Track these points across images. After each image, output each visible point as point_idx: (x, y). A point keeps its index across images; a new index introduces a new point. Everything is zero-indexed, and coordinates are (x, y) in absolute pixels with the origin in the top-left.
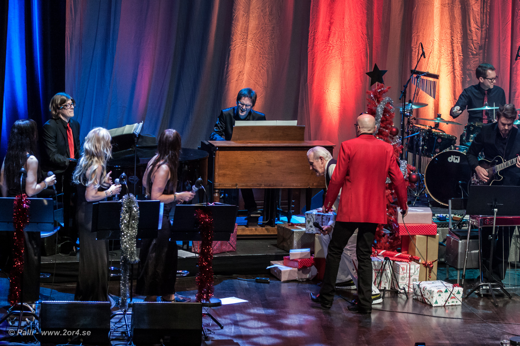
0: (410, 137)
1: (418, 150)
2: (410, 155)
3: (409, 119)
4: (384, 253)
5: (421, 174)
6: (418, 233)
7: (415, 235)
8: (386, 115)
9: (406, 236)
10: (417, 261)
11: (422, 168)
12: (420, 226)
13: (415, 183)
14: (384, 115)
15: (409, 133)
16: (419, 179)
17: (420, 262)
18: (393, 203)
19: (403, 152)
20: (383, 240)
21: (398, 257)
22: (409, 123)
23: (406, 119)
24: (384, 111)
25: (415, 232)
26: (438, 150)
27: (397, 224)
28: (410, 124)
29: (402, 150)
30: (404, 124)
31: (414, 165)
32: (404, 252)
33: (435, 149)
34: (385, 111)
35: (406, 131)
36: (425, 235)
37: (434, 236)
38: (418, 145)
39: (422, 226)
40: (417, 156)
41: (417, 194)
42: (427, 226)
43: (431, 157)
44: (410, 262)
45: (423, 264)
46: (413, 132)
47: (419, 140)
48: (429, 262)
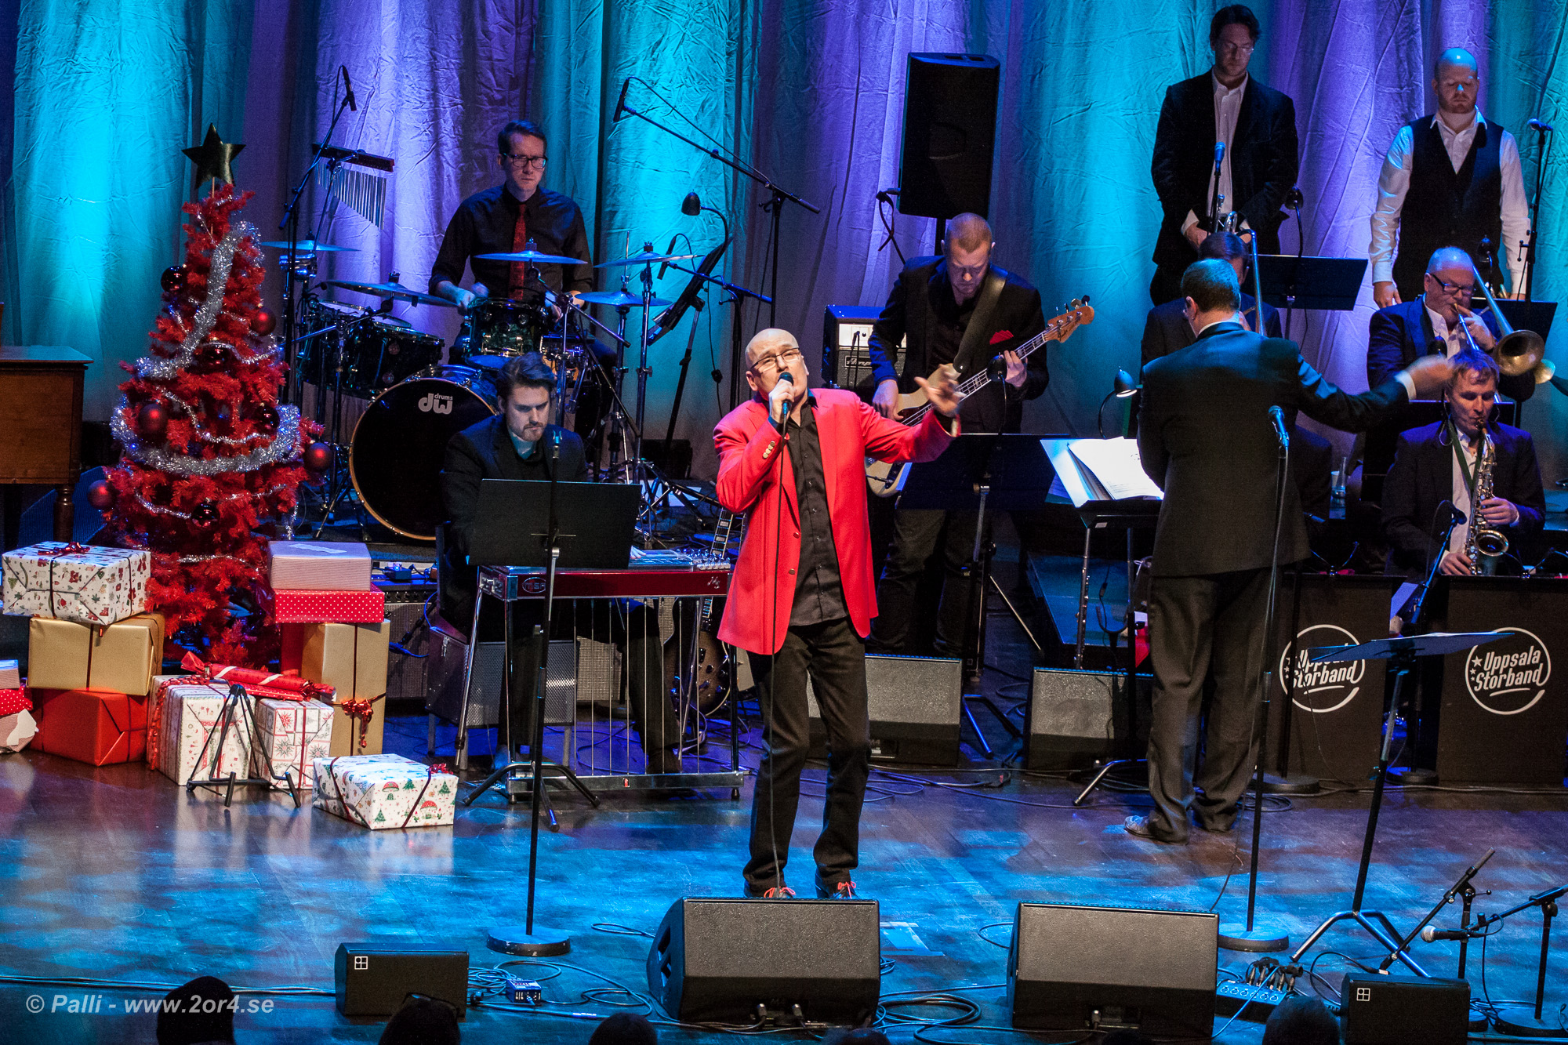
0: (309, 339)
1: (331, 379)
2: (309, 390)
3: (306, 286)
4: (229, 672)
5: (341, 446)
6: (330, 616)
7: (322, 622)
8: (239, 274)
9: (294, 624)
10: (326, 697)
11: (343, 427)
12: (335, 597)
13: (322, 471)
14: (234, 273)
15: (306, 326)
16: (335, 463)
17: (334, 700)
18: (258, 530)
19: (287, 380)
20: (229, 635)
21: (271, 686)
22: (306, 296)
23: (299, 286)
24: (233, 261)
25: (320, 612)
26: (390, 379)
27: (270, 591)
28: (308, 302)
29: (287, 375)
30: (291, 300)
31: (320, 419)
32: (287, 673)
33: (382, 374)
34: (239, 264)
35: (298, 320)
36: (350, 623)
37: (375, 626)
38: (332, 364)
39: (342, 597)
40: (330, 394)
41: (328, 505)
42: (356, 597)
43: (370, 399)
44: (305, 699)
45: (345, 707)
46: (319, 325)
47: (335, 348)
48: (359, 701)
